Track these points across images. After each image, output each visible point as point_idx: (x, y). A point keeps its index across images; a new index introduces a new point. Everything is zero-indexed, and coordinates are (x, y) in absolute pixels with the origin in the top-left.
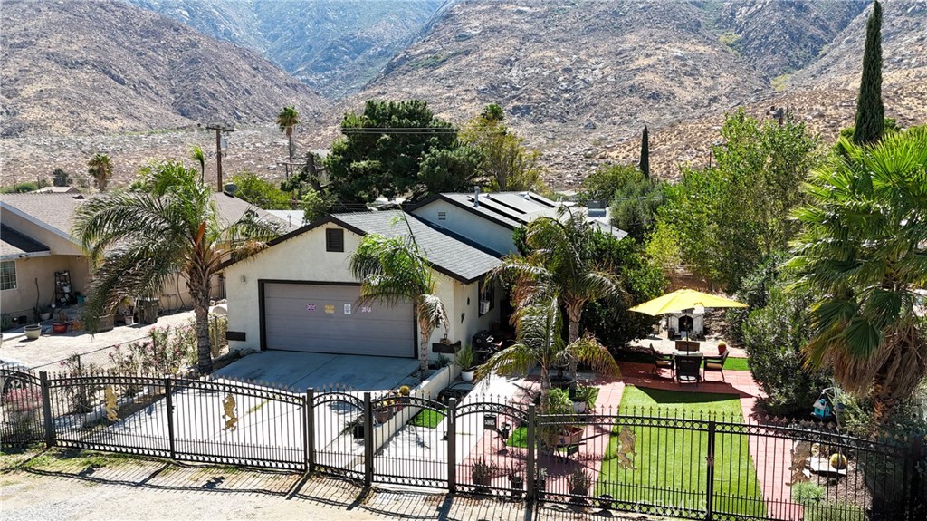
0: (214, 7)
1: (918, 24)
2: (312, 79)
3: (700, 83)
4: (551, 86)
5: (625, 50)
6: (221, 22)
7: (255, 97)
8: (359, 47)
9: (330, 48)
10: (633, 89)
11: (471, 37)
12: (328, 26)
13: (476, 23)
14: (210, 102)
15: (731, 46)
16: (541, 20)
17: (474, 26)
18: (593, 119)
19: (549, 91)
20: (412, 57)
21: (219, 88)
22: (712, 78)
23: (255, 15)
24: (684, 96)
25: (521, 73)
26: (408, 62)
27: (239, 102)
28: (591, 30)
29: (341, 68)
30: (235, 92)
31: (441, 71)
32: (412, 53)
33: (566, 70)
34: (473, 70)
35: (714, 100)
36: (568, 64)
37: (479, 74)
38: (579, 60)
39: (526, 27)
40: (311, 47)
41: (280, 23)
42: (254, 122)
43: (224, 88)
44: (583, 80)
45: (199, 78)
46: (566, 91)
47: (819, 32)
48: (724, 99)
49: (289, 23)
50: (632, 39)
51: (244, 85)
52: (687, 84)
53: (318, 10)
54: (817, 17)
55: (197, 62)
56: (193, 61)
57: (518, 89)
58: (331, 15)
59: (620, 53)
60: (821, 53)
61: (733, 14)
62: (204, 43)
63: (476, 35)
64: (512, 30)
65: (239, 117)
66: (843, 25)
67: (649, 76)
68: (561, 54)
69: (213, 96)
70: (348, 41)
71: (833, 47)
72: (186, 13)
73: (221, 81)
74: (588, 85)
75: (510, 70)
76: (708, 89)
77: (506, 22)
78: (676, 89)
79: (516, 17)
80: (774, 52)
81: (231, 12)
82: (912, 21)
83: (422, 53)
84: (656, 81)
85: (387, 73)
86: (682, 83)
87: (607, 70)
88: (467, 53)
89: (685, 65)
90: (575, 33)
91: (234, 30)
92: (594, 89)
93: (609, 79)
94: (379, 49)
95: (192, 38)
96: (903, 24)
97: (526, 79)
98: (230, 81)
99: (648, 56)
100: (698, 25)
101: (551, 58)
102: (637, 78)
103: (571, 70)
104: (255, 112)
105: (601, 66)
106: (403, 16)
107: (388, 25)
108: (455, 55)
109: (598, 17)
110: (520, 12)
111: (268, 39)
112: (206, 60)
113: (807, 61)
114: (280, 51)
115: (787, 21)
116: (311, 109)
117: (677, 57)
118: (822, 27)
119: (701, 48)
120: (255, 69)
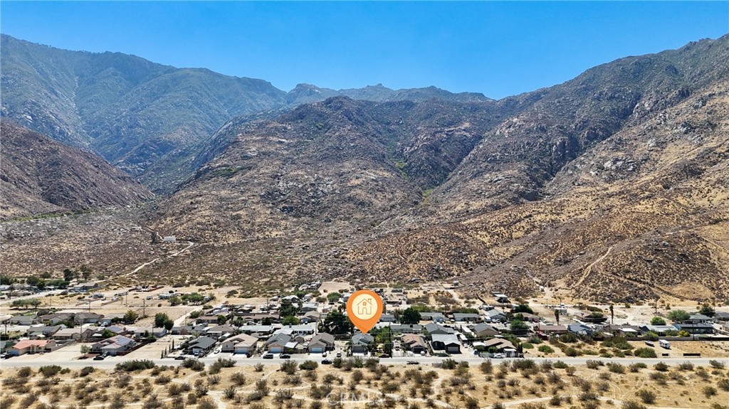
0: (51, 113)
1: (493, 167)
2: (128, 168)
3: (385, 196)
4: (304, 194)
5: (344, 173)
6: (56, 124)
7: (100, 188)
8: (164, 147)
9: (142, 147)
10: (350, 199)
11: (251, 158)
12: (139, 130)
13: (254, 149)
14: (71, 193)
15: (402, 169)
16: (294, 149)
17: (253, 150)
18: (329, 216)
19: (303, 197)
20: (213, 168)
21: (75, 183)
22: (392, 193)
23: (79, 117)
24: (378, 203)
25: (285, 185)
26: (211, 171)
27: (89, 192)
28: (324, 158)
29: (150, 161)
30: (86, 185)
31: (233, 179)
32: (213, 165)
33: (312, 185)
34: (256, 181)
35: (393, 207)
36: (312, 180)
37: (260, 184)
38: (319, 179)
39: (285, 152)
40: (125, 144)
41: (100, 125)
42: (101, 206)
43: (78, 183)
44: (322, 191)
45: (61, 175)
46: (312, 197)
47: (447, 164)
48: (398, 206)
49: (107, 125)
50: (347, 166)
51: (91, 179)
52: (378, 196)
53: (131, 118)
54: (446, 156)
55: (58, 164)
56: (55, 164)
57: (284, 195)
58: (142, 123)
59: (342, 175)
60: (449, 177)
61: (402, 150)
62: (62, 151)
63: (254, 156)
64: (277, 155)
65: (91, 203)
66: (459, 161)
67: (359, 191)
68: (308, 173)
69: (72, 189)
70: (155, 143)
71: (454, 175)
72: (30, 118)
73: (76, 178)
74: (325, 195)
75: (278, 182)
76: (390, 200)
77: (273, 149)
78: (373, 200)
79: (278, 146)
80: (424, 176)
81: (61, 116)
82: (490, 165)
83: (220, 166)
84: (361, 194)
85: (196, 177)
86: (376, 196)
87: (335, 185)
88: (250, 169)
89: (377, 185)
90: (314, 159)
91: (67, 131)
92: (329, 197)
93: (336, 191)
94: (180, 151)
95: (53, 147)
96: (486, 167)
97: (289, 189)
98: (82, 178)
99: (357, 178)
100: (384, 156)
101: (302, 176)
102: (352, 192)
103: (314, 185)
104: (100, 199)
105: (331, 182)
106: (193, 126)
107: (183, 132)
108: (242, 169)
109: (327, 150)
110: (281, 142)
111: (91, 135)
112: (65, 163)
113: (441, 181)
114: (101, 146)
115: (430, 158)
116: (136, 194)
117: (373, 180)
118: (448, 162)
119: (386, 174)
120: (96, 167)
